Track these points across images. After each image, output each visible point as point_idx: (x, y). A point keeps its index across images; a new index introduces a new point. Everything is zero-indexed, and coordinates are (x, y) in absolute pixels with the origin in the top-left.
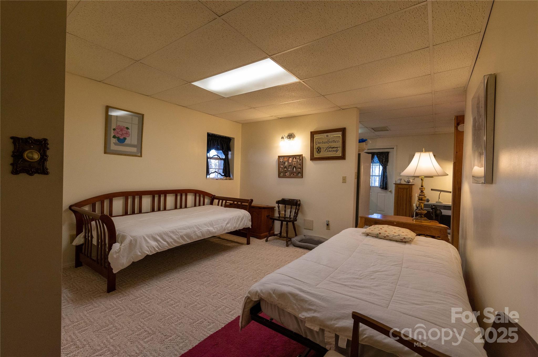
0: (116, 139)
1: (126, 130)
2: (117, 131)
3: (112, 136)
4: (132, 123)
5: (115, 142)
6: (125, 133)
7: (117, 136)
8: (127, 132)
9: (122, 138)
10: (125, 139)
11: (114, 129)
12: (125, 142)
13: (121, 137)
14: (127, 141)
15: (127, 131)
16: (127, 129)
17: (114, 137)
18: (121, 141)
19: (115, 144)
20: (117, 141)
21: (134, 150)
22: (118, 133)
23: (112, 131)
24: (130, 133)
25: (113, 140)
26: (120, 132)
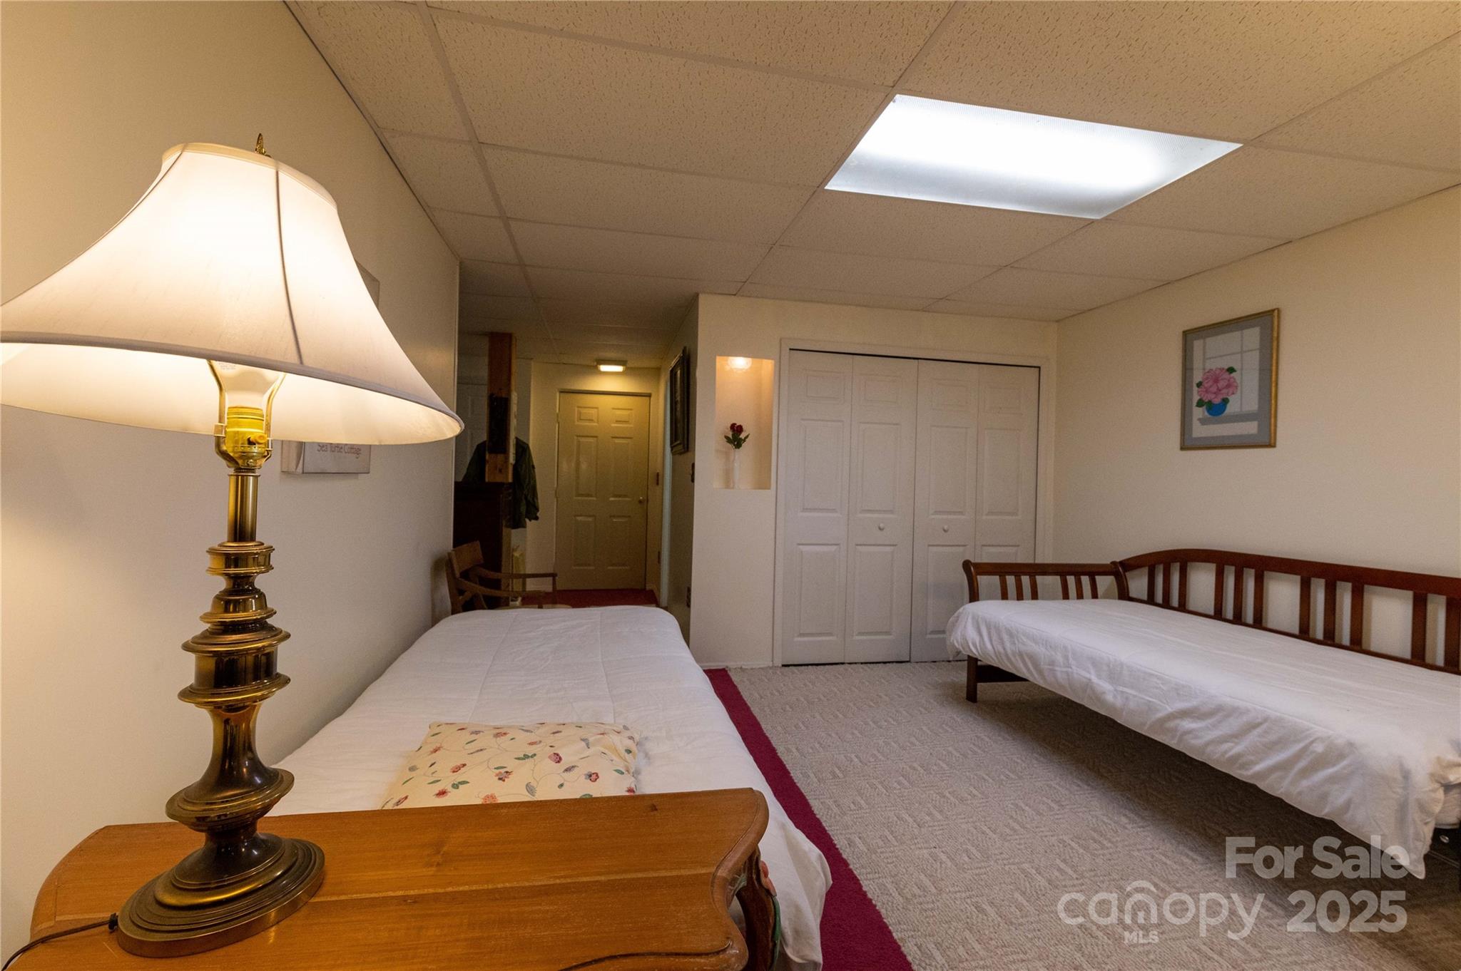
0: (1205, 407)
1: (1226, 375)
2: (1206, 385)
3: (1195, 404)
4: (1242, 352)
5: (1201, 417)
6: (1225, 384)
7: (1207, 401)
8: (1229, 381)
9: (1217, 401)
10: (1225, 401)
11: (1199, 385)
12: (1224, 410)
13: (1216, 399)
14: (1232, 408)
15: (1231, 378)
16: (1231, 373)
17: (1200, 404)
18: (1216, 409)
19: (1203, 422)
20: (1206, 413)
21: (1251, 428)
22: (1207, 391)
23: (1195, 389)
24: (1238, 382)
25: (1199, 413)
26: (1211, 386)
